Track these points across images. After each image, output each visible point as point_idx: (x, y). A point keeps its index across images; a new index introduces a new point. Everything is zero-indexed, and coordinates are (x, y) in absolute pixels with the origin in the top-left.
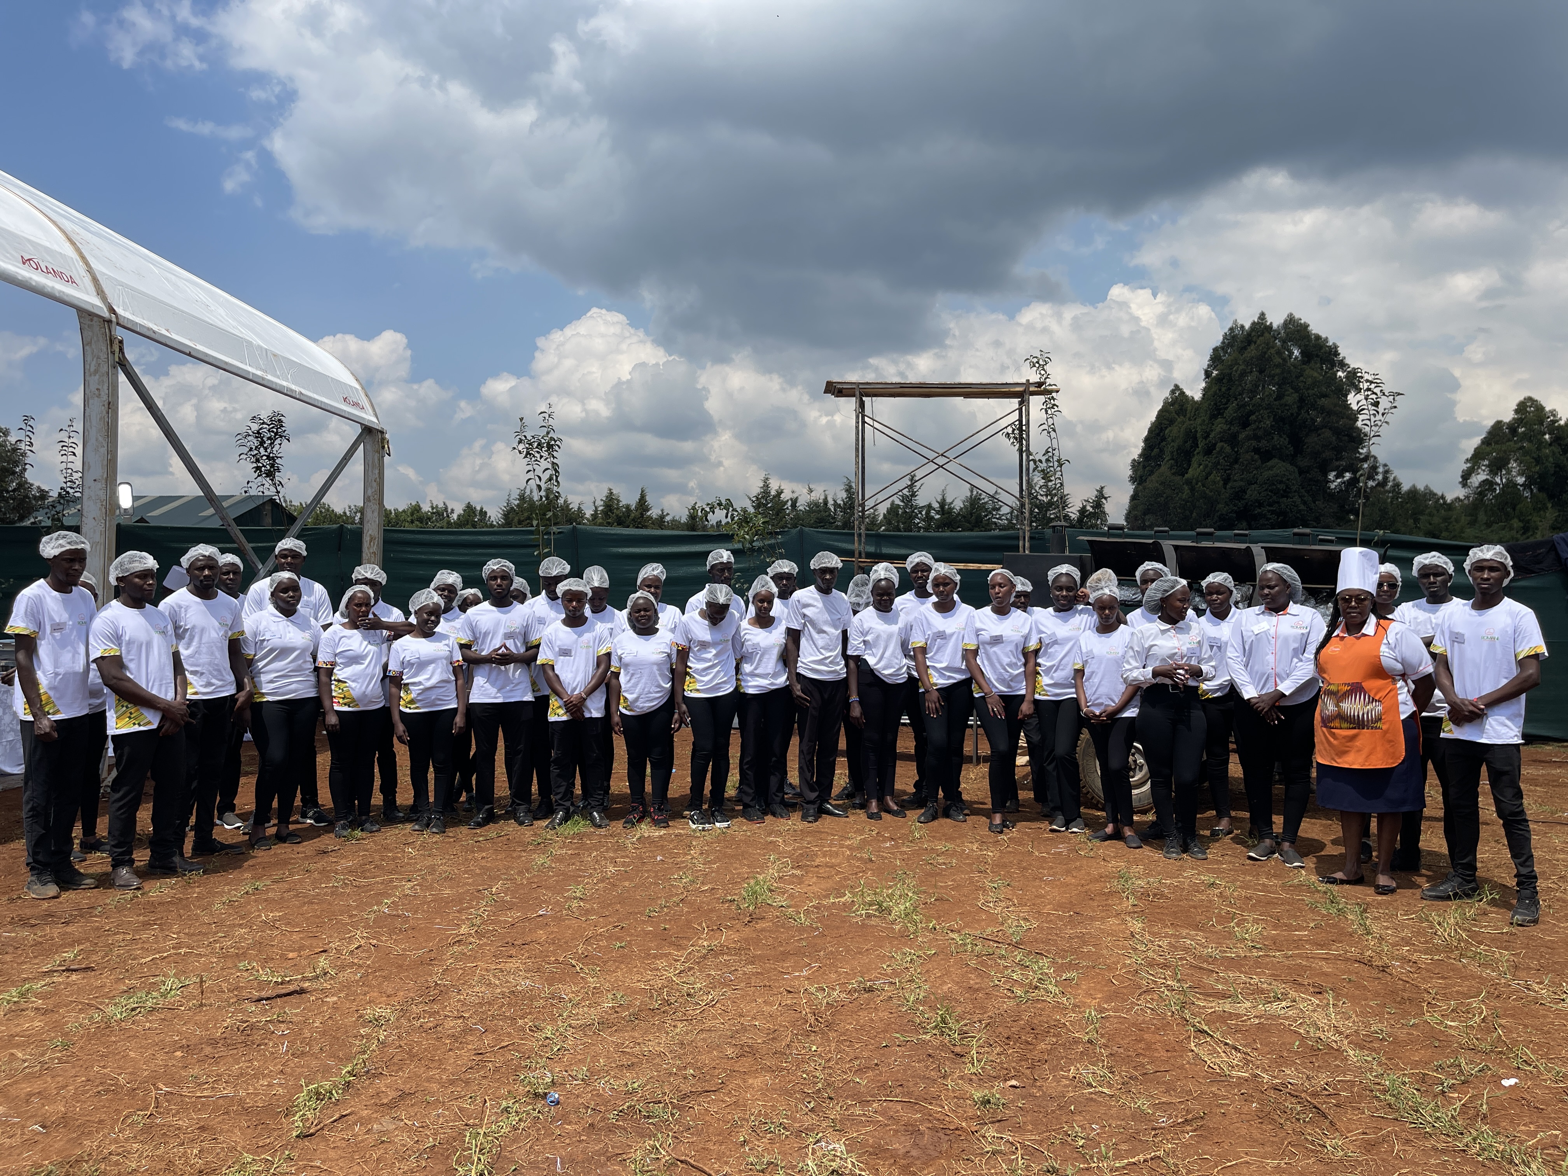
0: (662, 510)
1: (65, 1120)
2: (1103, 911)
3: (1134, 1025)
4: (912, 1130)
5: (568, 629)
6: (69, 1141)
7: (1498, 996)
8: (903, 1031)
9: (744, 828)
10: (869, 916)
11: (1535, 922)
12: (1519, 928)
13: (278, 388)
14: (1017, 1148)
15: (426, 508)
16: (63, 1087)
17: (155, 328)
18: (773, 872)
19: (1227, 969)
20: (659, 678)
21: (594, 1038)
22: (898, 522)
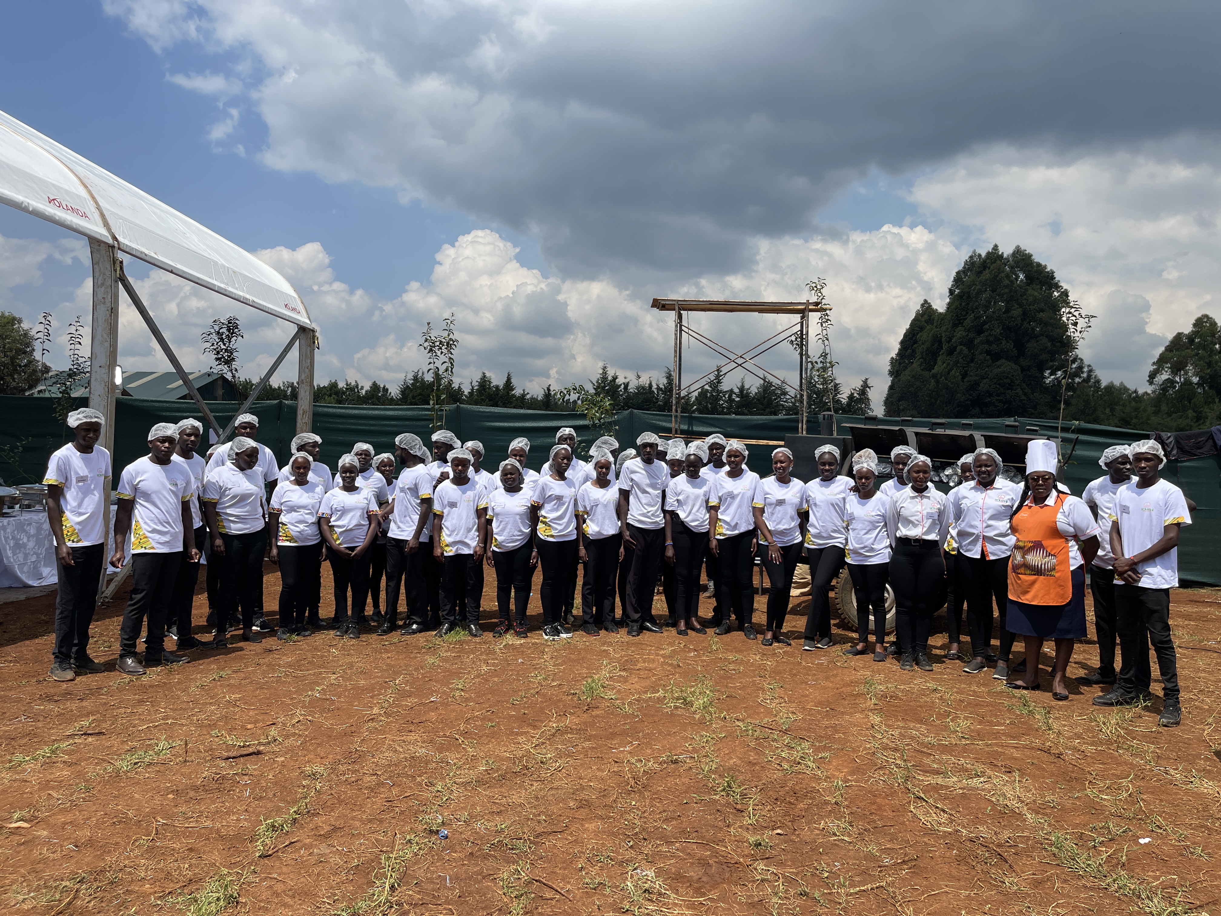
0: (524, 390)
1: (91, 842)
2: (852, 708)
3: (870, 792)
4: (703, 863)
5: (455, 487)
6: (95, 857)
7: (1143, 778)
8: (698, 792)
9: (584, 639)
10: (676, 708)
11: (1177, 723)
12: (1166, 728)
13: (236, 297)
14: (779, 878)
15: (341, 385)
16: (88, 819)
17: (147, 252)
18: (605, 673)
19: (942, 753)
20: (520, 525)
21: (473, 792)
22: (707, 403)
